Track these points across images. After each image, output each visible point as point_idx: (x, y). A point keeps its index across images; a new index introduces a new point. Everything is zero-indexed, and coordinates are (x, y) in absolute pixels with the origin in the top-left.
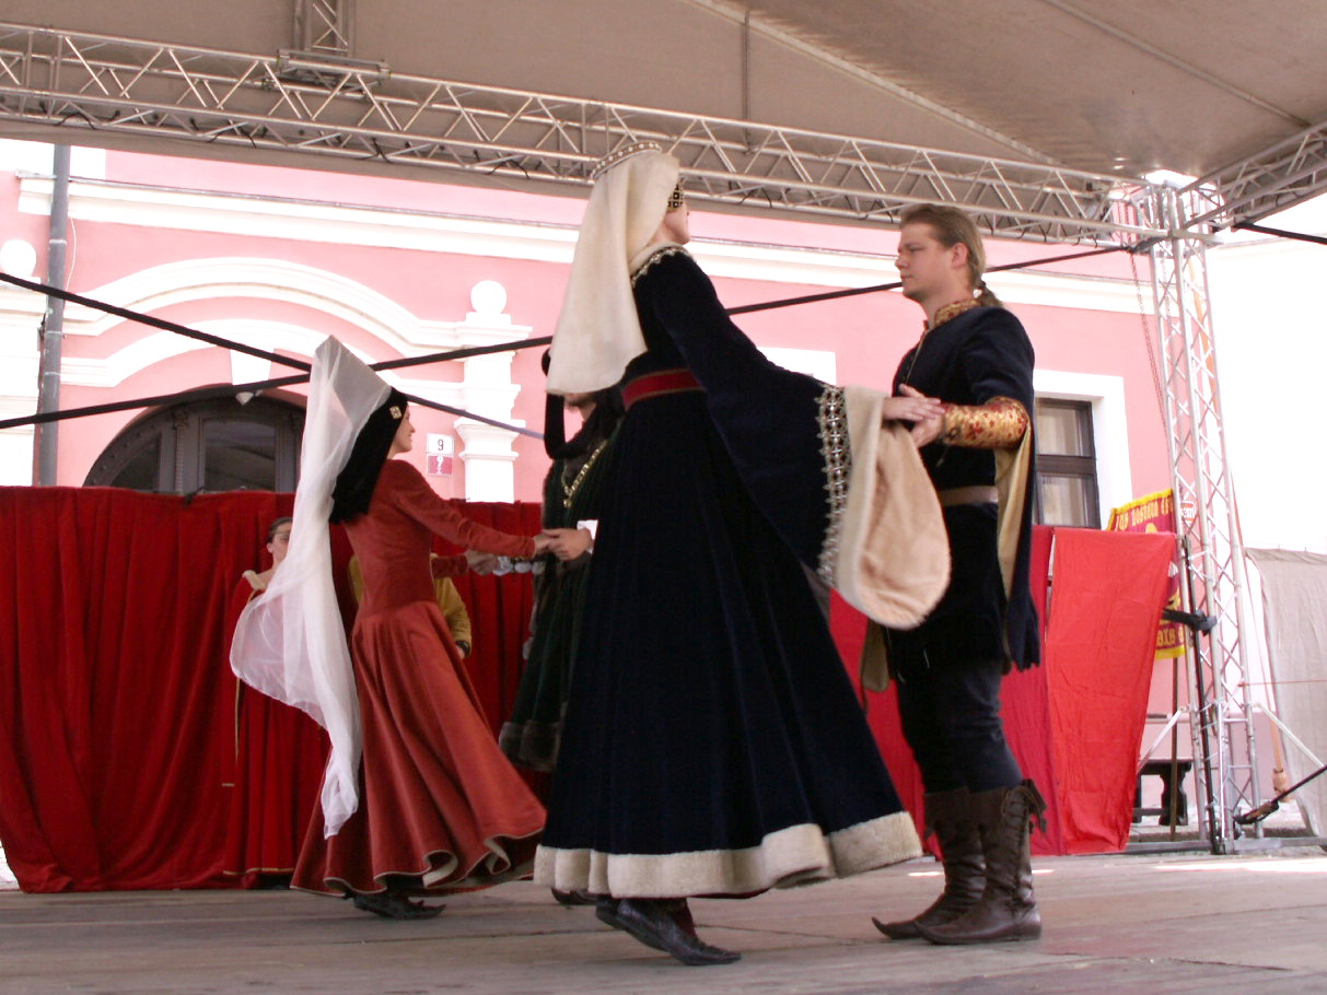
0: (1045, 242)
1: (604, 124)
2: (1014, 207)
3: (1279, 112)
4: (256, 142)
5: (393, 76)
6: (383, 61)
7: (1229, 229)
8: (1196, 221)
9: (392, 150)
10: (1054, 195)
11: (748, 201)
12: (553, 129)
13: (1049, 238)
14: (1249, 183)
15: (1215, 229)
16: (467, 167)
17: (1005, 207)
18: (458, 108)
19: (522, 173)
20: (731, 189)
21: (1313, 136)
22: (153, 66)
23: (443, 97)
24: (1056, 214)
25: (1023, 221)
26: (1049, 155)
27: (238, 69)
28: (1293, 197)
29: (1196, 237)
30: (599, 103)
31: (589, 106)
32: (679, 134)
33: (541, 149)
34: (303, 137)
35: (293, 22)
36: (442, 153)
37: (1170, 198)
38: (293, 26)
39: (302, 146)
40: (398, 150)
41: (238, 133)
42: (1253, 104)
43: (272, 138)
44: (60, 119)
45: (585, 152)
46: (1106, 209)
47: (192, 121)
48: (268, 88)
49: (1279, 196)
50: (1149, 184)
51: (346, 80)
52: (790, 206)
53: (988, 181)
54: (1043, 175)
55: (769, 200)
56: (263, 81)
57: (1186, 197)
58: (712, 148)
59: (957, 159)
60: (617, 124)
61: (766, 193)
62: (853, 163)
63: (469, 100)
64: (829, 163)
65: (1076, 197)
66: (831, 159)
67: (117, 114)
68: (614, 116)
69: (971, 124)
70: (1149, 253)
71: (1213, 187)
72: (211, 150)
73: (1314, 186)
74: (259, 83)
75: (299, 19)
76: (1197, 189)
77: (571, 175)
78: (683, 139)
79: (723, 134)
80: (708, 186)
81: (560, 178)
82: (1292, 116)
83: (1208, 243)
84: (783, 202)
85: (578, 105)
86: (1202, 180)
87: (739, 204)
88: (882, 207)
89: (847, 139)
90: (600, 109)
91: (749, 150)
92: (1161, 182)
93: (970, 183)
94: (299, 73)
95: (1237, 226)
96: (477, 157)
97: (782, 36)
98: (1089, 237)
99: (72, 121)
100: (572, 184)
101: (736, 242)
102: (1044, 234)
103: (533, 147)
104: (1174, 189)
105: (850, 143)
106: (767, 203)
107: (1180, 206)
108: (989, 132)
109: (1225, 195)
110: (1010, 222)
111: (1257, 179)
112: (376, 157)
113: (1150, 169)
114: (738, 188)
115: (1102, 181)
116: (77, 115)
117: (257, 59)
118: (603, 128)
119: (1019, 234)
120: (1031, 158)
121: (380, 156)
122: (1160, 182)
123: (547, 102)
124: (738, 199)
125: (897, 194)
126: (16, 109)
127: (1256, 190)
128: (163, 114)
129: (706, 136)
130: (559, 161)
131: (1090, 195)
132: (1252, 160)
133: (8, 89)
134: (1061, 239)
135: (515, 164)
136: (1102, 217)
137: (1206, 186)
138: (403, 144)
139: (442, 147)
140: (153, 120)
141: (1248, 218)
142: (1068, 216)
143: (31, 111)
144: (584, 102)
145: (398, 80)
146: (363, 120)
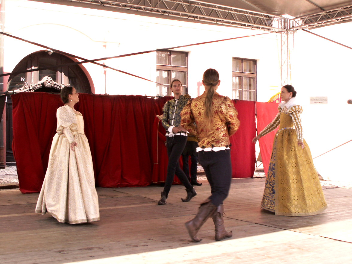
3: (317, 7)
15: (298, 30)
16: (123, 8)
19: (137, 10)
21: (325, 13)
28: (317, 26)
29: (292, 31)
37: (287, 21)
49: (314, 25)
50: (283, 17)
57: (291, 21)
59: (239, 10)
61: (194, 17)
65: (266, 19)
73: (323, 24)
76: (294, 20)
78: (177, 2)
81: (146, 11)
82: (320, 8)
84: (198, 19)
87: (187, 19)
88: (221, 21)
89: (215, 5)
92: (286, 17)
96: (126, 6)
100: (148, 13)
102: (257, 29)
104: (289, 19)
110: (250, 25)
111: (308, 19)
112: (102, 5)
113: (284, 14)
114: (187, 15)
119: (251, 28)
130: (146, 8)
131: (268, 19)
134: (261, 30)
135: (135, 8)
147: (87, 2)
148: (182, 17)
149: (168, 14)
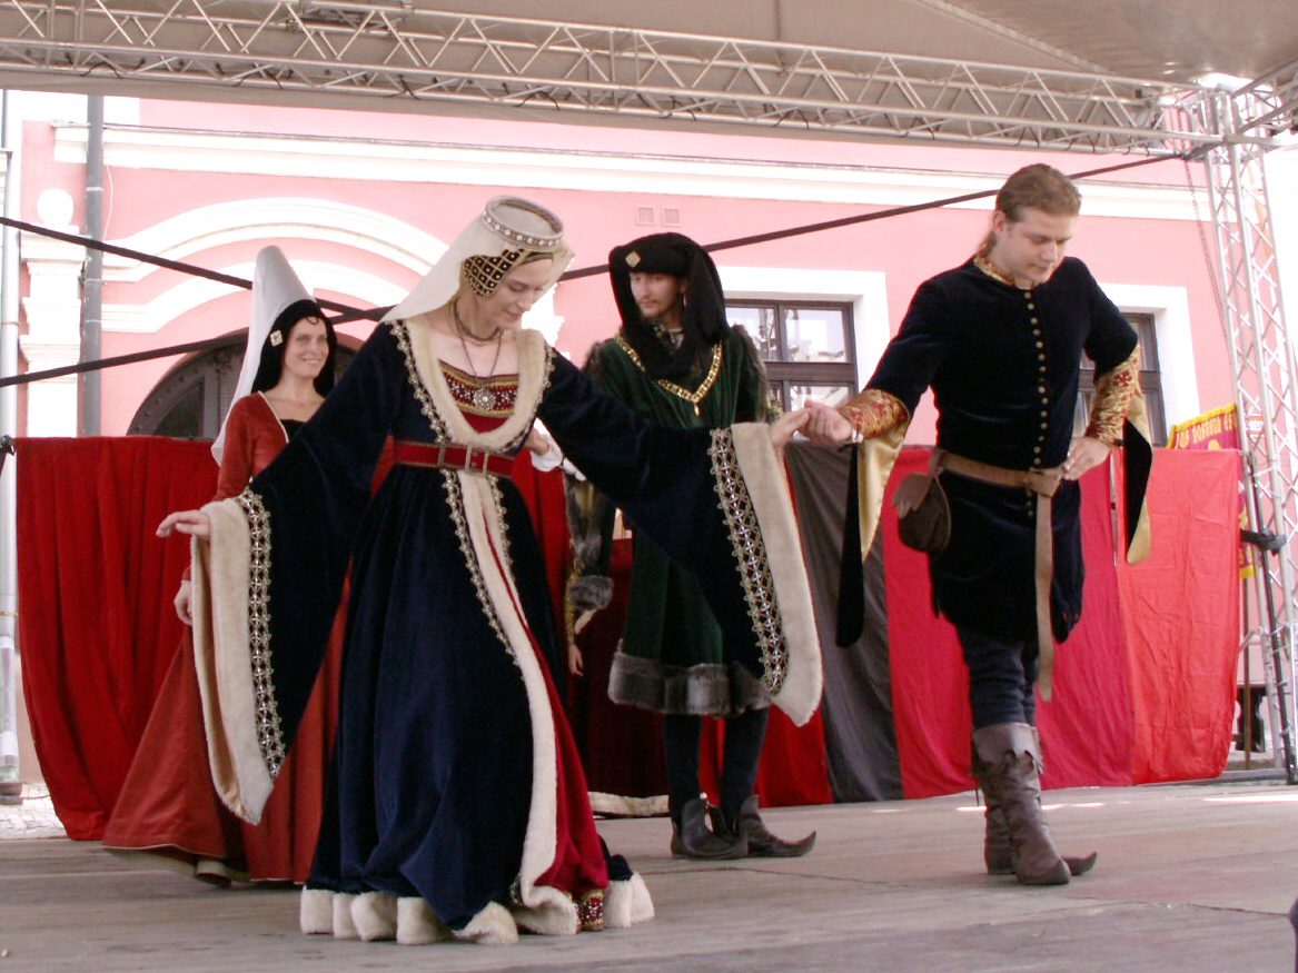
0: (1094, 152)
1: (633, 51)
2: (1060, 119)
4: (282, 84)
5: (416, 12)
7: (1288, 131)
8: (1251, 125)
9: (419, 86)
10: (1102, 104)
11: (784, 123)
12: (581, 58)
13: (1097, 148)
15: (1273, 132)
16: (496, 100)
17: (1052, 119)
18: (483, 40)
19: (553, 104)
20: (766, 111)
22: (177, 12)
23: (468, 30)
24: (1105, 123)
25: (1071, 132)
26: (1095, 63)
27: (260, 11)
29: (1252, 141)
30: (627, 30)
31: (617, 33)
32: (711, 58)
33: (571, 79)
34: (328, 77)
36: (470, 87)
37: (1224, 102)
40: (427, 85)
41: (264, 75)
43: (298, 79)
44: (86, 70)
45: (614, 80)
46: (1157, 116)
47: (218, 66)
48: (292, 30)
50: (1202, 88)
51: (369, 18)
52: (828, 126)
53: (1032, 92)
54: (1089, 83)
55: (806, 120)
56: (287, 22)
57: (1240, 100)
58: (746, 70)
59: (998, 71)
60: (646, 50)
61: (802, 114)
62: (891, 79)
63: (496, 33)
64: (866, 81)
66: (868, 76)
67: (143, 62)
68: (643, 43)
69: (1013, 34)
70: (1204, 159)
71: (1269, 89)
72: (238, 94)
74: (283, 25)
76: (1252, 92)
77: (601, 104)
78: (715, 62)
79: (755, 55)
80: (742, 110)
81: (591, 108)
83: (1266, 147)
84: (820, 122)
85: (606, 33)
86: (1257, 82)
87: (775, 126)
88: (923, 123)
89: (883, 56)
90: (628, 36)
91: (783, 70)
93: (1014, 94)
94: (322, 13)
95: (1295, 129)
96: (506, 89)
98: (1140, 146)
99: (97, 71)
100: (603, 113)
102: (1093, 144)
103: (562, 77)
104: (1228, 92)
105: (887, 60)
106: (804, 124)
107: (1233, 107)
108: (1032, 41)
109: (1282, 96)
110: (1057, 134)
112: (404, 93)
113: (1200, 73)
114: (774, 110)
115: (1152, 87)
116: (104, 64)
117: (279, 1)
118: (632, 55)
119: (1067, 146)
120: (1077, 66)
121: (408, 93)
122: (1213, 85)
123: (574, 31)
124: (774, 122)
125: (938, 109)
126: (42, 61)
128: (188, 61)
129: (737, 58)
130: (589, 90)
133: (33, 42)
134: (1110, 149)
135: (545, 95)
136: (1153, 124)
137: (1262, 87)
138: (430, 79)
139: (470, 82)
140: (178, 67)
142: (1117, 124)
143: (56, 63)
144: (611, 30)
145: (420, 16)
146: (389, 57)
147: (344, 88)
148: (751, 120)
149: (688, 111)
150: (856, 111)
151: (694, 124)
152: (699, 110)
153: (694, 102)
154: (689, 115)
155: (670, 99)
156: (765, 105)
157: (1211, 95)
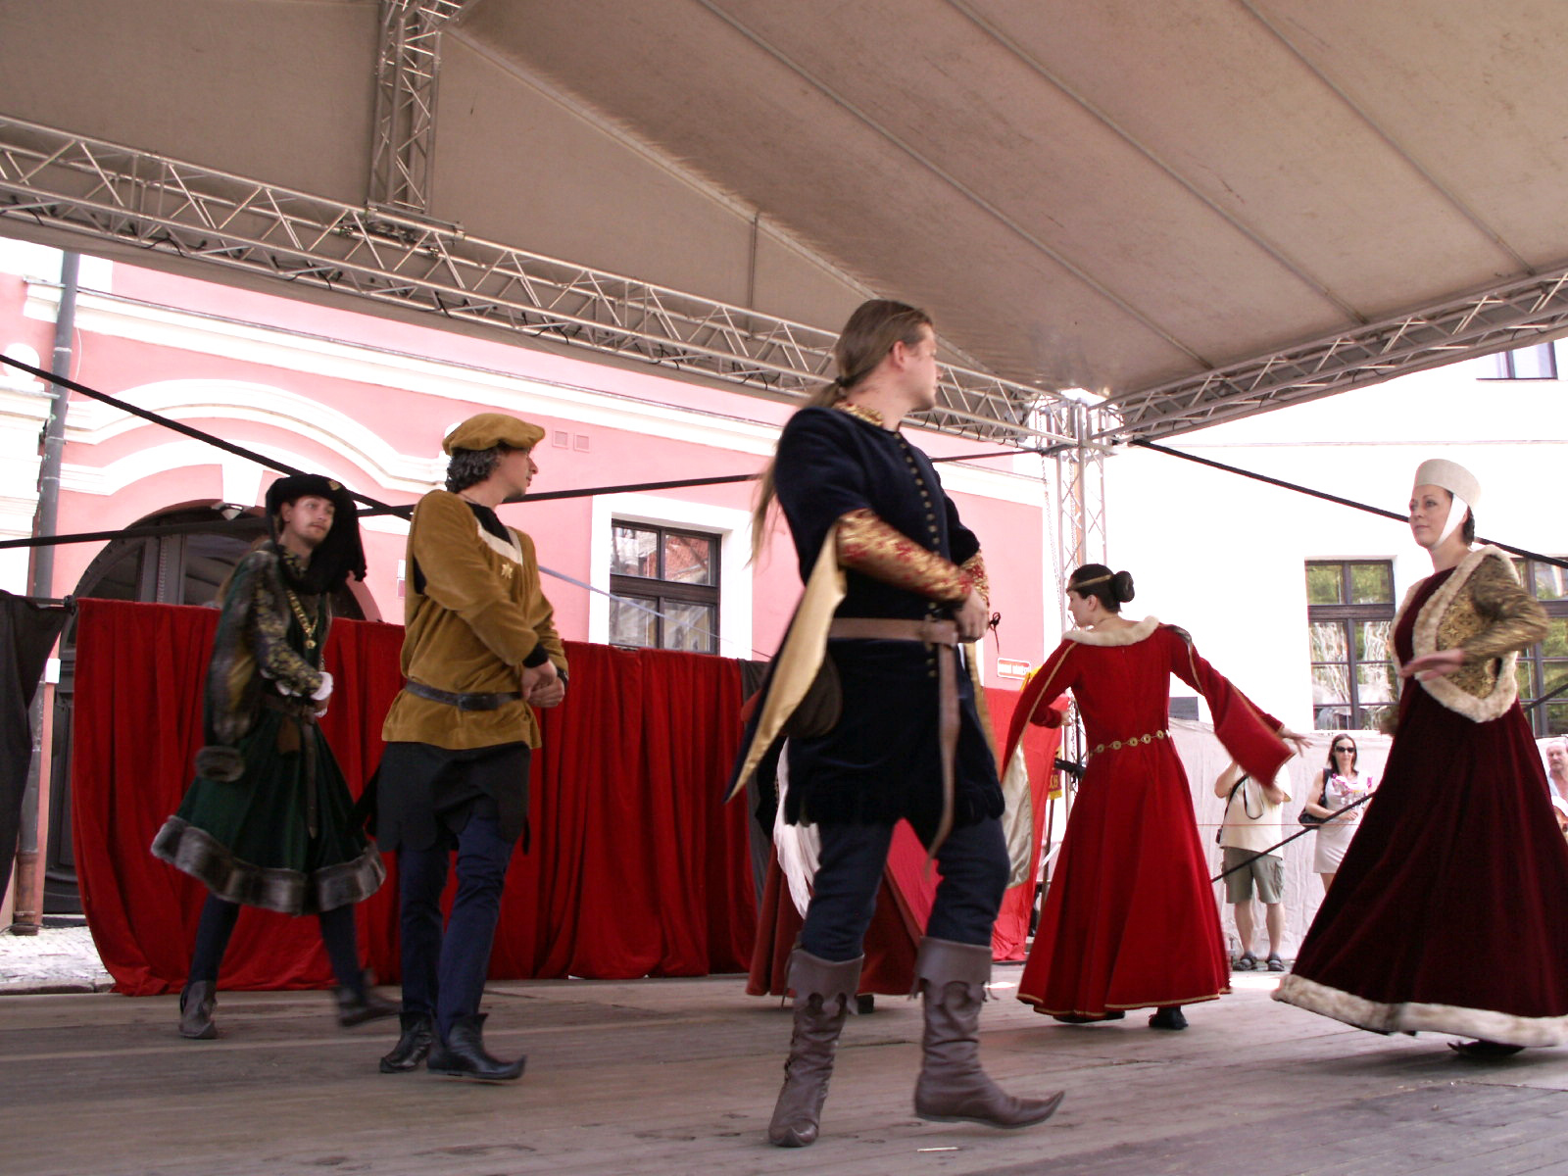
0: (978, 439)
1: (642, 302)
3: (1191, 353)
4: (333, 285)
5: (467, 238)
6: (458, 223)
7: (1126, 443)
8: (1099, 435)
9: (454, 306)
10: (987, 400)
11: (748, 382)
12: (590, 302)
13: (981, 436)
14: (1148, 407)
15: (1115, 443)
16: (517, 328)
17: (949, 406)
18: (521, 274)
19: (564, 339)
20: (734, 370)
21: (1216, 376)
23: (508, 263)
24: (987, 416)
26: (986, 365)
27: (329, 216)
28: (1189, 424)
29: (1098, 447)
30: (641, 283)
31: (631, 284)
33: (581, 317)
34: (372, 285)
35: (370, 174)
36: (495, 312)
37: (1079, 413)
38: (370, 178)
39: (373, 294)
40: (459, 306)
41: (317, 275)
42: (1171, 343)
43: (350, 284)
44: (150, 243)
45: (625, 326)
46: (1026, 416)
47: (274, 259)
48: (343, 235)
49: (1175, 422)
51: (424, 238)
52: (782, 390)
54: (987, 383)
55: (766, 383)
56: (342, 228)
57: (1094, 413)
60: (652, 303)
61: (764, 377)
63: (532, 268)
67: (203, 245)
68: (651, 295)
71: (1116, 408)
72: (291, 289)
73: (1209, 417)
74: (338, 230)
75: (376, 173)
76: (1106, 409)
77: (605, 344)
78: (706, 323)
79: (738, 321)
80: (720, 366)
81: (596, 346)
82: (1200, 358)
83: (1105, 453)
84: (777, 386)
85: (623, 283)
86: (1109, 401)
87: (741, 384)
90: (639, 287)
91: (752, 336)
92: (1075, 399)
94: (376, 224)
95: (1135, 442)
96: (525, 319)
97: (785, 239)
98: (1012, 439)
99: (161, 246)
100: (603, 352)
101: (678, 407)
102: (979, 433)
103: (574, 314)
104: (1085, 405)
106: (763, 385)
107: (1088, 418)
109: (1126, 416)
110: (952, 421)
111: (1156, 405)
112: (439, 311)
113: (1067, 387)
114: (740, 369)
115: (1024, 391)
116: (167, 239)
117: (347, 208)
118: (641, 306)
119: (960, 432)
120: (970, 365)
121: (442, 311)
123: (597, 277)
124: (741, 380)
127: (1156, 416)
128: (248, 249)
130: (594, 330)
131: (1016, 402)
132: (1159, 390)
133: (113, 209)
134: (991, 439)
135: (558, 330)
136: (1022, 422)
137: (1114, 406)
138: (463, 300)
139: (495, 308)
140: (237, 254)
141: (1147, 437)
142: (996, 418)
143: (121, 232)
144: (628, 281)
145: (470, 242)
146: (428, 275)
147: (388, 298)
148: (723, 376)
149: (674, 361)
150: (804, 379)
151: (676, 373)
152: (682, 361)
153: (678, 355)
154: (674, 364)
155: (659, 348)
156: (733, 363)
157: (1073, 406)
